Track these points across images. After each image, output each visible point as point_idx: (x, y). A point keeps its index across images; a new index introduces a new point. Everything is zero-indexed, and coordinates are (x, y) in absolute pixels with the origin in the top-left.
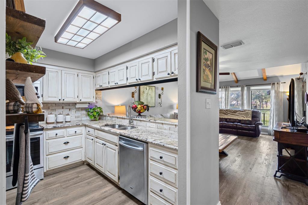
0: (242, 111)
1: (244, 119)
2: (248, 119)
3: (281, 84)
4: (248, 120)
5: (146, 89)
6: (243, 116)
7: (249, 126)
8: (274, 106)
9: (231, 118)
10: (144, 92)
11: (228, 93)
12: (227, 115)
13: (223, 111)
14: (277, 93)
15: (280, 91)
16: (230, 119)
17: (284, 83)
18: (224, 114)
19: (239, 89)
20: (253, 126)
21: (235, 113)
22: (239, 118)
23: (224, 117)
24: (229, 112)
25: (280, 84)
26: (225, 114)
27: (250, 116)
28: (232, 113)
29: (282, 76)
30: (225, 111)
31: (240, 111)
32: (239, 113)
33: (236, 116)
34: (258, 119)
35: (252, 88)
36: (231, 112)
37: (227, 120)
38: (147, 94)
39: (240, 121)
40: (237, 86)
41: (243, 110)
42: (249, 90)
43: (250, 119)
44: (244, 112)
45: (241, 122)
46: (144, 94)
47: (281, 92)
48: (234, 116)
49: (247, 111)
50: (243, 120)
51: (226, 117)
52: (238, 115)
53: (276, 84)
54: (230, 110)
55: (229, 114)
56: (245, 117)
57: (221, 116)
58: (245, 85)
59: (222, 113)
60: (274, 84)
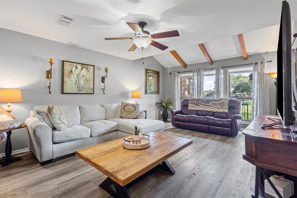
0: (217, 101)
2: (224, 110)
3: (266, 63)
4: (224, 113)
5: (76, 68)
6: (218, 107)
7: (225, 120)
8: (257, 92)
9: (203, 109)
10: (71, 71)
11: (201, 78)
12: (198, 105)
13: (194, 101)
14: (261, 75)
15: (265, 72)
16: (202, 111)
17: (270, 61)
18: (194, 104)
19: (214, 72)
20: (229, 121)
21: (208, 103)
22: (212, 110)
23: (194, 109)
24: (201, 102)
25: (264, 64)
26: (196, 105)
27: (227, 106)
28: (205, 103)
29: (267, 53)
30: (197, 101)
31: (215, 101)
32: (213, 103)
33: (210, 107)
34: (236, 110)
35: (230, 70)
37: (198, 113)
38: (78, 75)
39: (213, 114)
40: (212, 69)
41: (219, 100)
42: (226, 73)
43: (227, 111)
44: (220, 102)
45: (215, 115)
46: (72, 75)
47: (267, 74)
48: (206, 106)
49: (223, 101)
50: (217, 112)
51: (197, 108)
52: (212, 105)
53: (259, 64)
54: (202, 100)
55: (201, 105)
56: (220, 109)
57: (191, 107)
58: (221, 67)
59: (193, 103)
60: (257, 63)
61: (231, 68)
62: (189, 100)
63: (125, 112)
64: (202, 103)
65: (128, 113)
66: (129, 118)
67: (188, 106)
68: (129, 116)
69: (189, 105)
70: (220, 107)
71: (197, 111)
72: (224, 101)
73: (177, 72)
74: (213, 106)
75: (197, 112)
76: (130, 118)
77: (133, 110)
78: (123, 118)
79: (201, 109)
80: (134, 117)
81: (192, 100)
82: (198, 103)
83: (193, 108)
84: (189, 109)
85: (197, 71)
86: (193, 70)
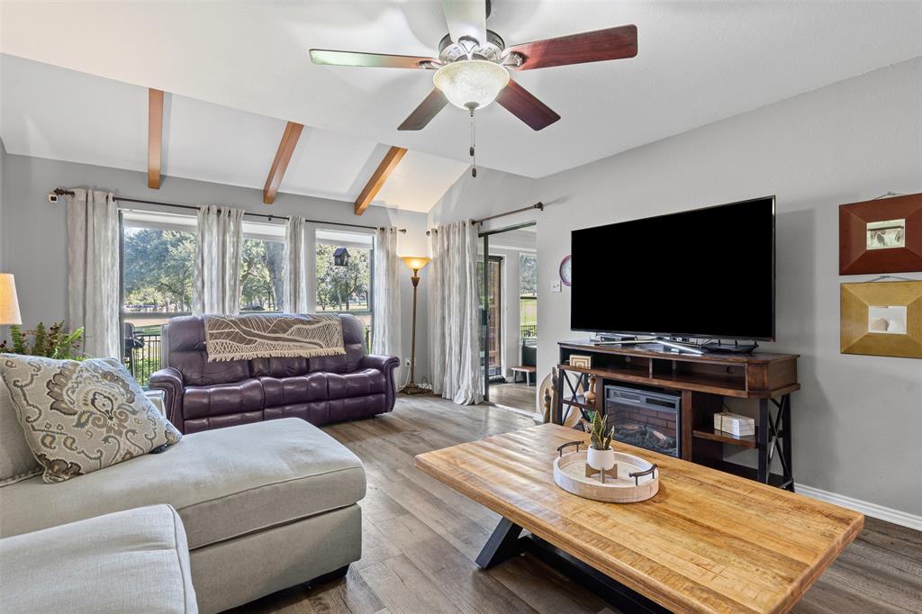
0: (309, 323)
1: (323, 351)
2: (335, 349)
4: (337, 357)
6: (315, 341)
9: (274, 353)
12: (250, 342)
13: (227, 325)
15: (398, 254)
16: (267, 361)
17: (403, 231)
18: (233, 340)
19: (285, 230)
21: (285, 331)
22: (304, 353)
23: (237, 356)
24: (259, 329)
25: (395, 233)
26: (242, 340)
27: (338, 337)
28: (275, 332)
29: (395, 210)
30: (240, 328)
31: (302, 322)
32: (299, 331)
33: (291, 344)
34: (360, 345)
35: (321, 234)
36: (265, 328)
37: (256, 370)
39: (306, 366)
40: (270, 217)
41: (311, 319)
42: (311, 240)
43: (341, 350)
44: (316, 326)
47: (400, 259)
48: (281, 343)
49: (324, 322)
50: (316, 357)
51: (247, 353)
52: (297, 338)
53: (389, 231)
54: (262, 322)
55: (259, 340)
56: (324, 346)
57: (218, 351)
58: (303, 220)
59: (228, 335)
60: (383, 229)
61: (322, 228)
62: (207, 325)
63: (80, 425)
64: (263, 333)
65: (110, 429)
66: (130, 457)
67: (204, 349)
68: (126, 445)
69: (210, 343)
70: (322, 343)
71: (250, 363)
72: (329, 322)
73: (111, 195)
74: (301, 339)
75: (250, 368)
76: (132, 457)
77: (122, 400)
78: (78, 474)
79: (266, 354)
80: (156, 443)
81: (218, 323)
82: (245, 332)
83: (231, 356)
84: (210, 359)
85: (219, 211)
86: (204, 208)
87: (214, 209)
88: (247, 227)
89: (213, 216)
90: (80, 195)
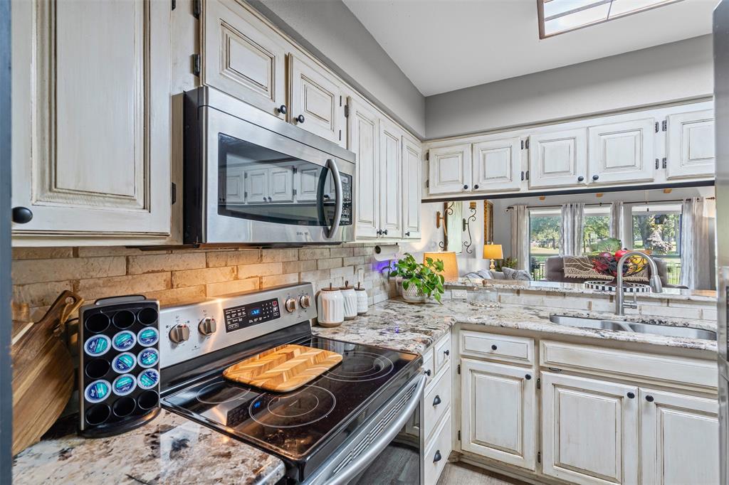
2: (642, 278)
3: (705, 201)
11: (581, 219)
12: (586, 270)
13: (574, 261)
15: (704, 216)
17: (711, 198)
18: (577, 268)
19: (608, 210)
23: (579, 276)
25: (702, 201)
26: (581, 269)
30: (581, 263)
35: (636, 208)
40: (601, 204)
42: (628, 212)
47: (706, 218)
51: (584, 275)
53: (694, 200)
55: (591, 269)
57: (570, 273)
58: (622, 203)
59: (574, 266)
60: (689, 200)
61: (637, 205)
62: (565, 261)
67: (563, 271)
69: (566, 269)
73: (526, 206)
81: (570, 260)
82: (583, 264)
84: (566, 276)
85: (571, 206)
86: (564, 205)
87: (569, 205)
88: (587, 211)
89: (568, 209)
90: (515, 207)
